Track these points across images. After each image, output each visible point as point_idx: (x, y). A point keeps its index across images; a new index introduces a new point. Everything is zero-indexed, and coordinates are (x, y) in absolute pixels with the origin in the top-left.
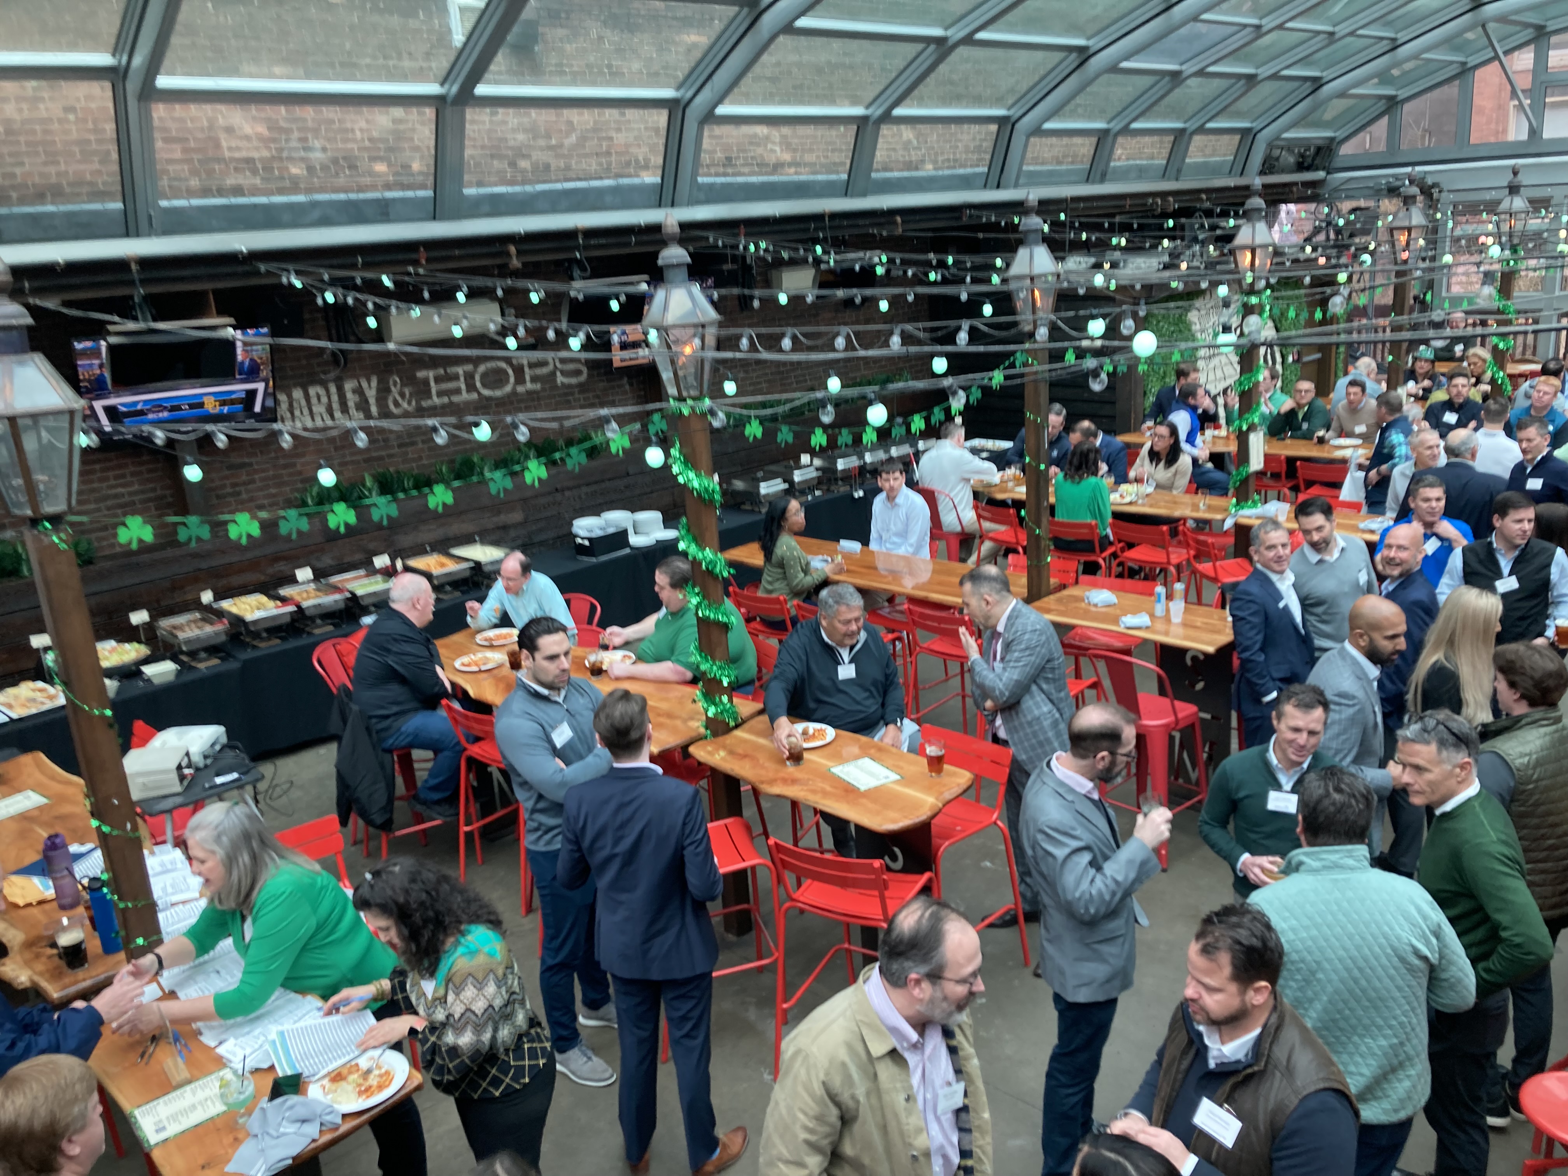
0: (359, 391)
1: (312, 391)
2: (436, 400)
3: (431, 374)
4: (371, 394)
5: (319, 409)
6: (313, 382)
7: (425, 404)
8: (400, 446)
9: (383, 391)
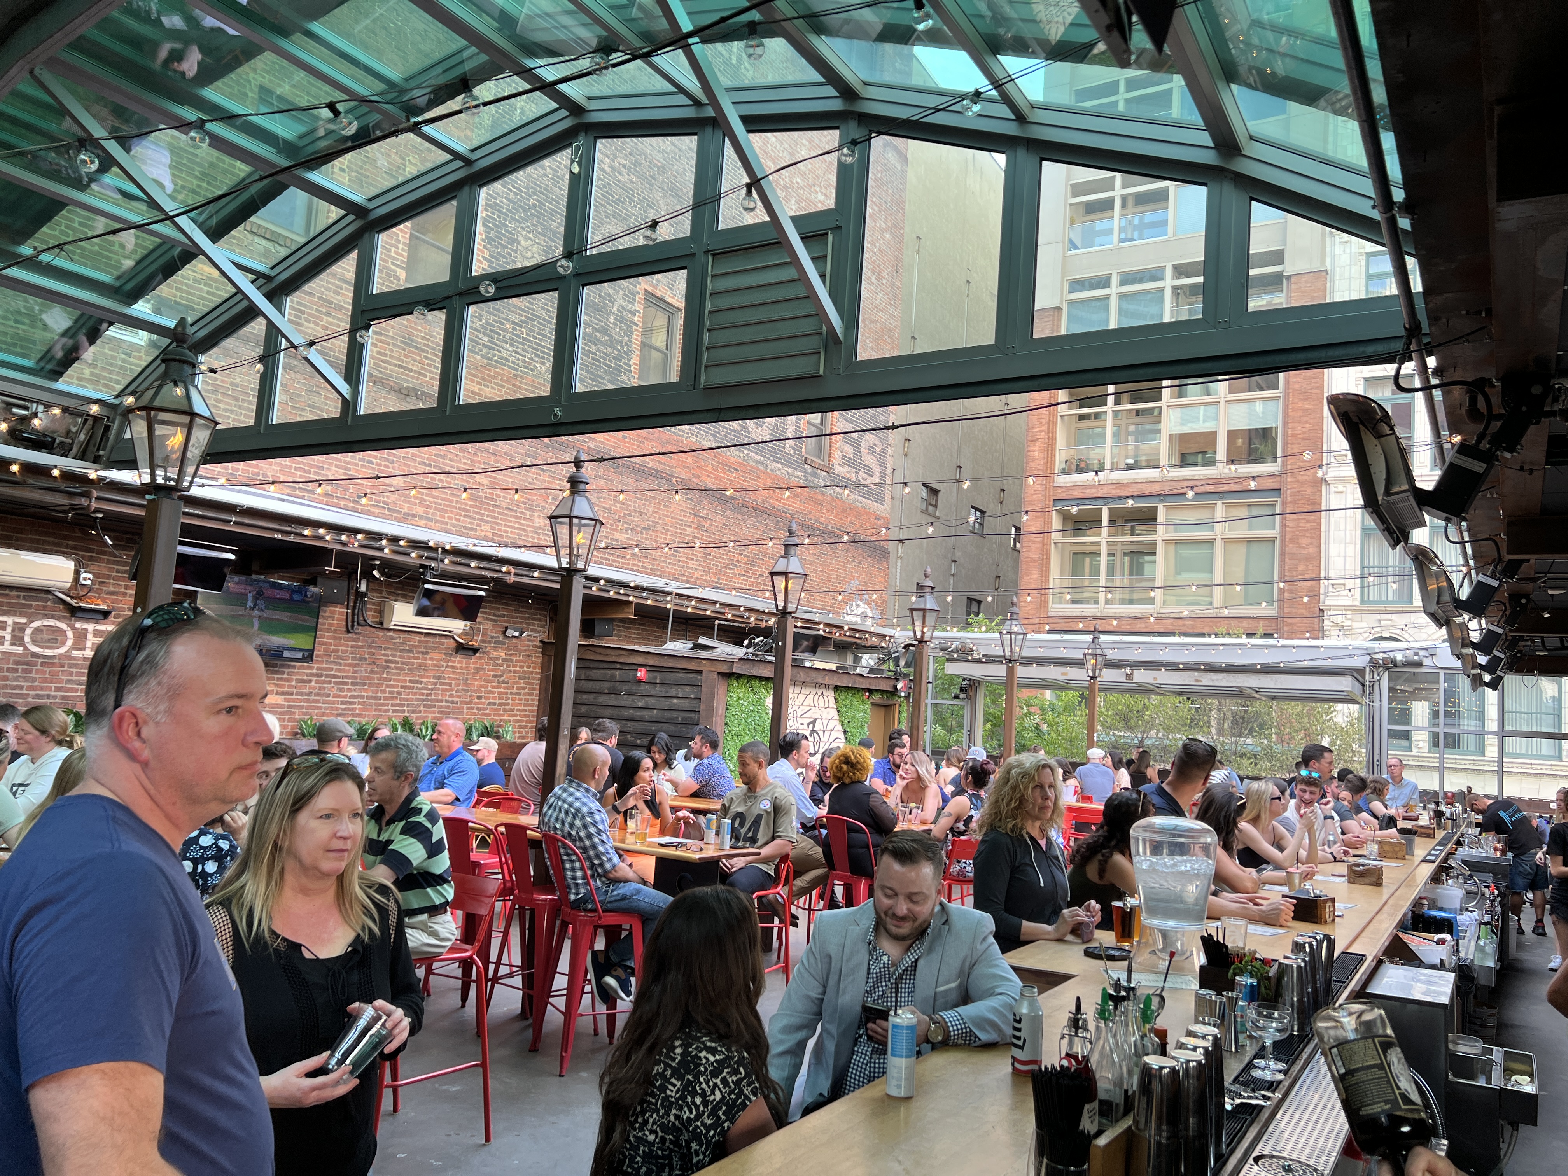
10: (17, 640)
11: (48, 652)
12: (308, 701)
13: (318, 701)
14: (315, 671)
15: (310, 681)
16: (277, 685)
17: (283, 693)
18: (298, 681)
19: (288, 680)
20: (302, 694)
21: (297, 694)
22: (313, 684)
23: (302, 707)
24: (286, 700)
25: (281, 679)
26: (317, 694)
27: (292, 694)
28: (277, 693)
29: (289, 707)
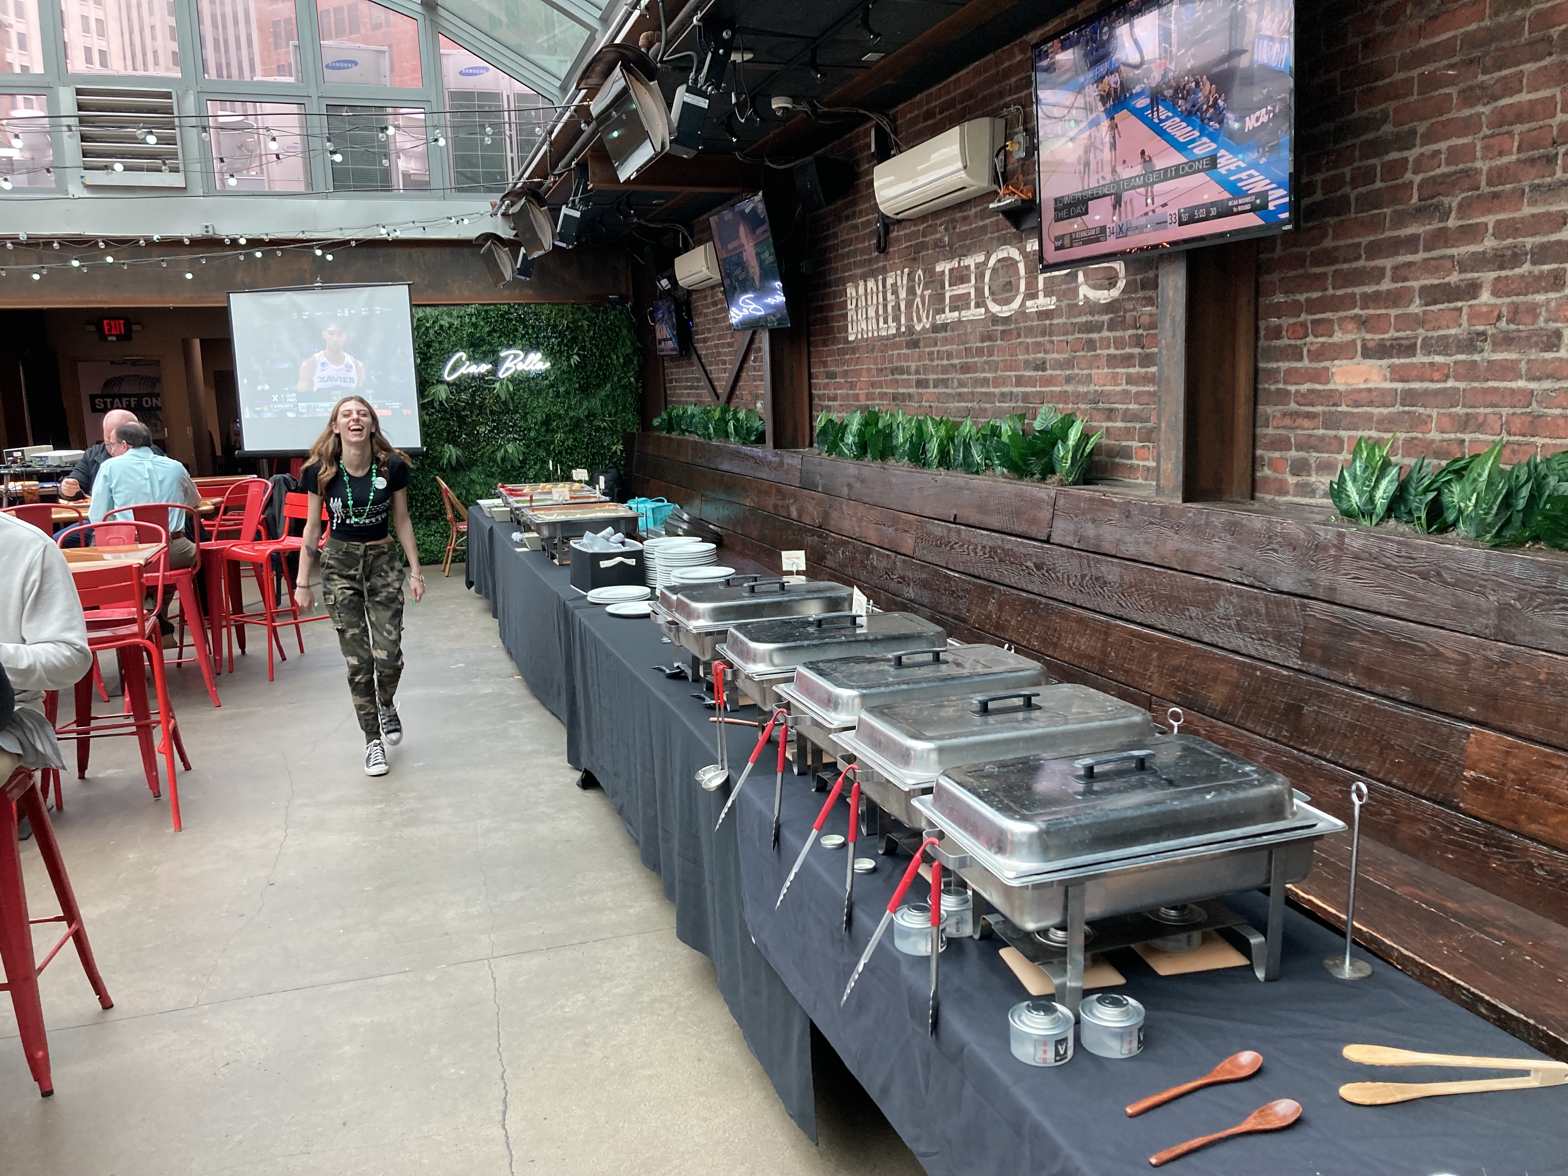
0: (895, 290)
1: (871, 284)
2: (950, 316)
3: (948, 266)
4: (903, 294)
5: (872, 313)
6: (870, 274)
7: (940, 319)
8: (920, 383)
9: (912, 292)
10: (980, 297)
11: (1005, 311)
12: (1470, 371)
13: (1508, 370)
14: (1489, 243)
15: (1473, 289)
16: (1363, 323)
17: (1381, 351)
18: (1432, 295)
19: (1395, 299)
20: (1444, 346)
21: (1429, 347)
22: (1485, 297)
23: (1450, 398)
24: (1398, 374)
25: (1376, 299)
26: (1506, 341)
27: (1409, 349)
28: (1367, 353)
29: (1410, 397)
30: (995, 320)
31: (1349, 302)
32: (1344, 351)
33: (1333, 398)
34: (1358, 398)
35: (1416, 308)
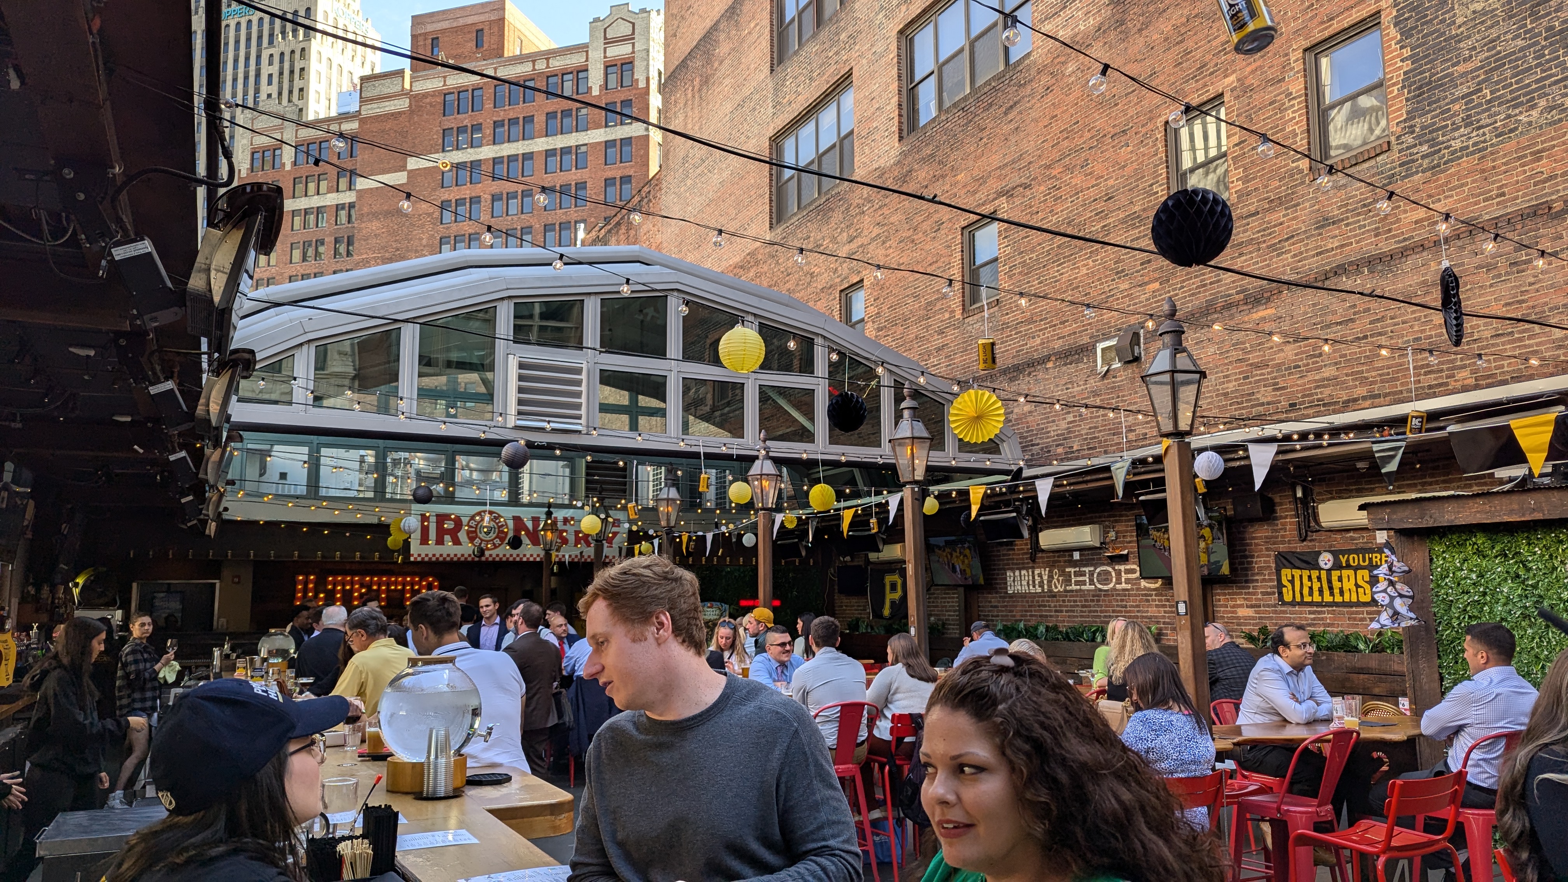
0: (1040, 575)
1: (1023, 572)
2: (1074, 587)
3: (1073, 570)
4: (1045, 578)
5: (1024, 583)
6: (1024, 568)
7: (1068, 588)
8: (1056, 611)
9: (1051, 577)
10: (1092, 582)
11: (1105, 588)
12: (1275, 612)
13: (1285, 612)
16: (1245, 599)
17: (1252, 606)
19: (1254, 594)
20: (1268, 606)
21: (1264, 606)
24: (1256, 612)
25: (1249, 593)
27: (1259, 606)
30: (1100, 590)
31: (1241, 594)
32: (1241, 606)
33: (1238, 618)
34: (1245, 618)
35: (1260, 596)
